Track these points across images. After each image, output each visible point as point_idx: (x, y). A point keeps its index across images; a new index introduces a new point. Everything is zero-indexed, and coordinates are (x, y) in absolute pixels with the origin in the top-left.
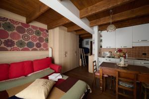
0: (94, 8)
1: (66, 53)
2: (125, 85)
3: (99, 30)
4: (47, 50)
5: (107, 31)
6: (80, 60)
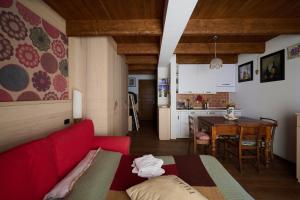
6: (130, 118)
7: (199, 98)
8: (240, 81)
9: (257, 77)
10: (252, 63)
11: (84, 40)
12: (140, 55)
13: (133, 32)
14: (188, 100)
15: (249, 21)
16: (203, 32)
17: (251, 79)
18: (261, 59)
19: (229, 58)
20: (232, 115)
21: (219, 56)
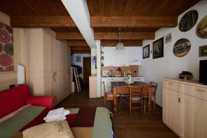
0: (110, 21)
1: (55, 74)
2: (136, 99)
3: (101, 45)
4: (11, 69)
5: (117, 49)
6: (73, 83)
7: (119, 69)
8: (144, 58)
9: (151, 55)
10: (149, 46)
11: (26, 30)
12: (73, 40)
13: (57, 25)
14: (111, 71)
15: (134, 18)
16: (105, 25)
17: (149, 56)
18: (154, 43)
19: (137, 43)
20: (130, 80)
21: (123, 41)
